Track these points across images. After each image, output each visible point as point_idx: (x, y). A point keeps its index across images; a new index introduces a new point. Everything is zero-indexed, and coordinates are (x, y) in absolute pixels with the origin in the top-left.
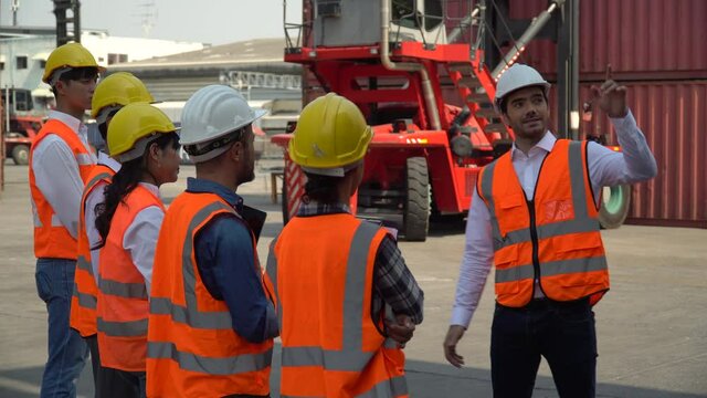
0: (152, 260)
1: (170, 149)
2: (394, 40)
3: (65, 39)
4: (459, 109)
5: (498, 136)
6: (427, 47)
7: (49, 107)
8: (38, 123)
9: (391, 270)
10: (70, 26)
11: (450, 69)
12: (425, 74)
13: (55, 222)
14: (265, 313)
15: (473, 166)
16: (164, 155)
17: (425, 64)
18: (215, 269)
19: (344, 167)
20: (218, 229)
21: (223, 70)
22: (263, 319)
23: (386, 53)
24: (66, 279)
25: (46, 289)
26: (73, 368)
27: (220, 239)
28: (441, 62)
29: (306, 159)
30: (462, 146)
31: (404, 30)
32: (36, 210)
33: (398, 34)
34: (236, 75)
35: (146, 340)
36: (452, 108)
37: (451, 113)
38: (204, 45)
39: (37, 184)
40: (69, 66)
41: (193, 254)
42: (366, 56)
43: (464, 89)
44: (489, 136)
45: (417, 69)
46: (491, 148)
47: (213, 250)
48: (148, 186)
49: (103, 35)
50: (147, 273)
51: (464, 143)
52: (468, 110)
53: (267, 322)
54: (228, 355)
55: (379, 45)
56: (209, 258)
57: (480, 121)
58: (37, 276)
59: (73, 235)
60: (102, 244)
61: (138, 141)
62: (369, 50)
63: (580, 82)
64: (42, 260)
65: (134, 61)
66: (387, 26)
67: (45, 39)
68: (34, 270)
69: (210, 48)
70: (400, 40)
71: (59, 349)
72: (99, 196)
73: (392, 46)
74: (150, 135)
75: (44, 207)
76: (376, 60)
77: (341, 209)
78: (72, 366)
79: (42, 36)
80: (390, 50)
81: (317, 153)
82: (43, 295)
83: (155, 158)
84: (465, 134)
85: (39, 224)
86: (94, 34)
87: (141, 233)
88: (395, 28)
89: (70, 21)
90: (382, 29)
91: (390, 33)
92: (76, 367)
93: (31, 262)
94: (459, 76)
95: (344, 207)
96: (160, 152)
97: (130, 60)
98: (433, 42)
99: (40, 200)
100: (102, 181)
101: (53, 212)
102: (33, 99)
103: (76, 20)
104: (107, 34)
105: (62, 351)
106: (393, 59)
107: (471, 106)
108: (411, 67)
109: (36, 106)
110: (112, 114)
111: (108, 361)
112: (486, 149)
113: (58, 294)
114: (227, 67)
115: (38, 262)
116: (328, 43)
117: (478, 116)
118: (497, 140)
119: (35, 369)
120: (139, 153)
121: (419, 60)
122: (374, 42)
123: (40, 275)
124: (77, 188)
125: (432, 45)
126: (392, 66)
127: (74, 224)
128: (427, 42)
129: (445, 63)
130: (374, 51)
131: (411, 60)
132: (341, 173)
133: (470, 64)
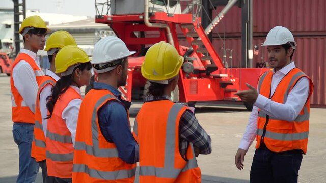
0: (76, 125)
1: (85, 71)
2: (151, 11)
3: (18, 14)
4: (188, 48)
5: (209, 62)
6: (169, 15)
7: (10, 47)
8: (5, 56)
9: (191, 126)
10: (21, 8)
11: (182, 27)
12: (168, 29)
13: (23, 104)
14: (135, 148)
15: (195, 78)
16: (82, 74)
17: (168, 24)
18: (109, 127)
19: (168, 80)
20: (109, 107)
21: (97, 30)
22: (134, 152)
23: (147, 19)
24: (28, 133)
25: (18, 138)
26: (31, 178)
27: (111, 112)
28: (177, 24)
29: (149, 76)
30: (188, 68)
31: (156, 6)
32: (13, 98)
33: (153, 8)
34: (103, 32)
35: (72, 163)
36: (184, 48)
37: (184, 50)
38: (87, 17)
39: (15, 85)
40: (32, 27)
41: (97, 119)
42: (137, 20)
43: (190, 38)
44: (204, 63)
45: (164, 27)
46: (205, 69)
47: (107, 118)
48: (74, 87)
49: (37, 12)
50: (73, 131)
51: (189, 66)
52: (192, 49)
53: (136, 153)
54: (114, 170)
55: (143, 14)
56: (105, 122)
57: (199, 55)
58: (13, 131)
59: (32, 111)
60: (49, 117)
61: (69, 67)
62: (138, 17)
63: (253, 36)
64: (16, 123)
65: (52, 25)
66: (147, 4)
67: (8, 14)
68: (12, 129)
69: (91, 19)
70: (155, 11)
71: (25, 168)
72: (48, 92)
73: (150, 15)
74: (76, 64)
75: (18, 97)
76: (142, 22)
77: (165, 98)
78: (31, 176)
79: (6, 12)
80: (149, 17)
81: (154, 73)
82: (17, 141)
83: (78, 75)
84: (190, 61)
85: (15, 105)
86: (32, 11)
87: (71, 112)
88: (152, 5)
89: (20, 5)
90: (145, 5)
91: (149, 8)
92: (34, 176)
93: (10, 124)
94: (187, 31)
95: (167, 97)
96: (80, 72)
97: (50, 24)
98: (172, 13)
99: (16, 93)
100: (49, 84)
101: (23, 100)
102: (2, 44)
103: (24, 4)
104: (39, 11)
105: (26, 169)
106: (151, 22)
107: (194, 47)
108: (161, 26)
109: (4, 47)
110: (56, 52)
111: (51, 173)
112: (202, 69)
113: (24, 141)
114: (99, 28)
115: (14, 124)
116: (118, 13)
117: (197, 52)
118: (208, 65)
119: (12, 178)
120: (70, 72)
121: (166, 22)
122: (141, 12)
123: (15, 131)
124: (36, 88)
125: (172, 14)
126: (150, 25)
127: (33, 105)
128: (169, 12)
129: (179, 24)
130: (141, 17)
131: (161, 22)
132: (167, 83)
133: (192, 24)
